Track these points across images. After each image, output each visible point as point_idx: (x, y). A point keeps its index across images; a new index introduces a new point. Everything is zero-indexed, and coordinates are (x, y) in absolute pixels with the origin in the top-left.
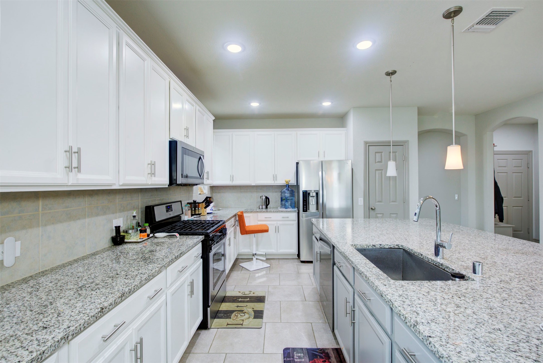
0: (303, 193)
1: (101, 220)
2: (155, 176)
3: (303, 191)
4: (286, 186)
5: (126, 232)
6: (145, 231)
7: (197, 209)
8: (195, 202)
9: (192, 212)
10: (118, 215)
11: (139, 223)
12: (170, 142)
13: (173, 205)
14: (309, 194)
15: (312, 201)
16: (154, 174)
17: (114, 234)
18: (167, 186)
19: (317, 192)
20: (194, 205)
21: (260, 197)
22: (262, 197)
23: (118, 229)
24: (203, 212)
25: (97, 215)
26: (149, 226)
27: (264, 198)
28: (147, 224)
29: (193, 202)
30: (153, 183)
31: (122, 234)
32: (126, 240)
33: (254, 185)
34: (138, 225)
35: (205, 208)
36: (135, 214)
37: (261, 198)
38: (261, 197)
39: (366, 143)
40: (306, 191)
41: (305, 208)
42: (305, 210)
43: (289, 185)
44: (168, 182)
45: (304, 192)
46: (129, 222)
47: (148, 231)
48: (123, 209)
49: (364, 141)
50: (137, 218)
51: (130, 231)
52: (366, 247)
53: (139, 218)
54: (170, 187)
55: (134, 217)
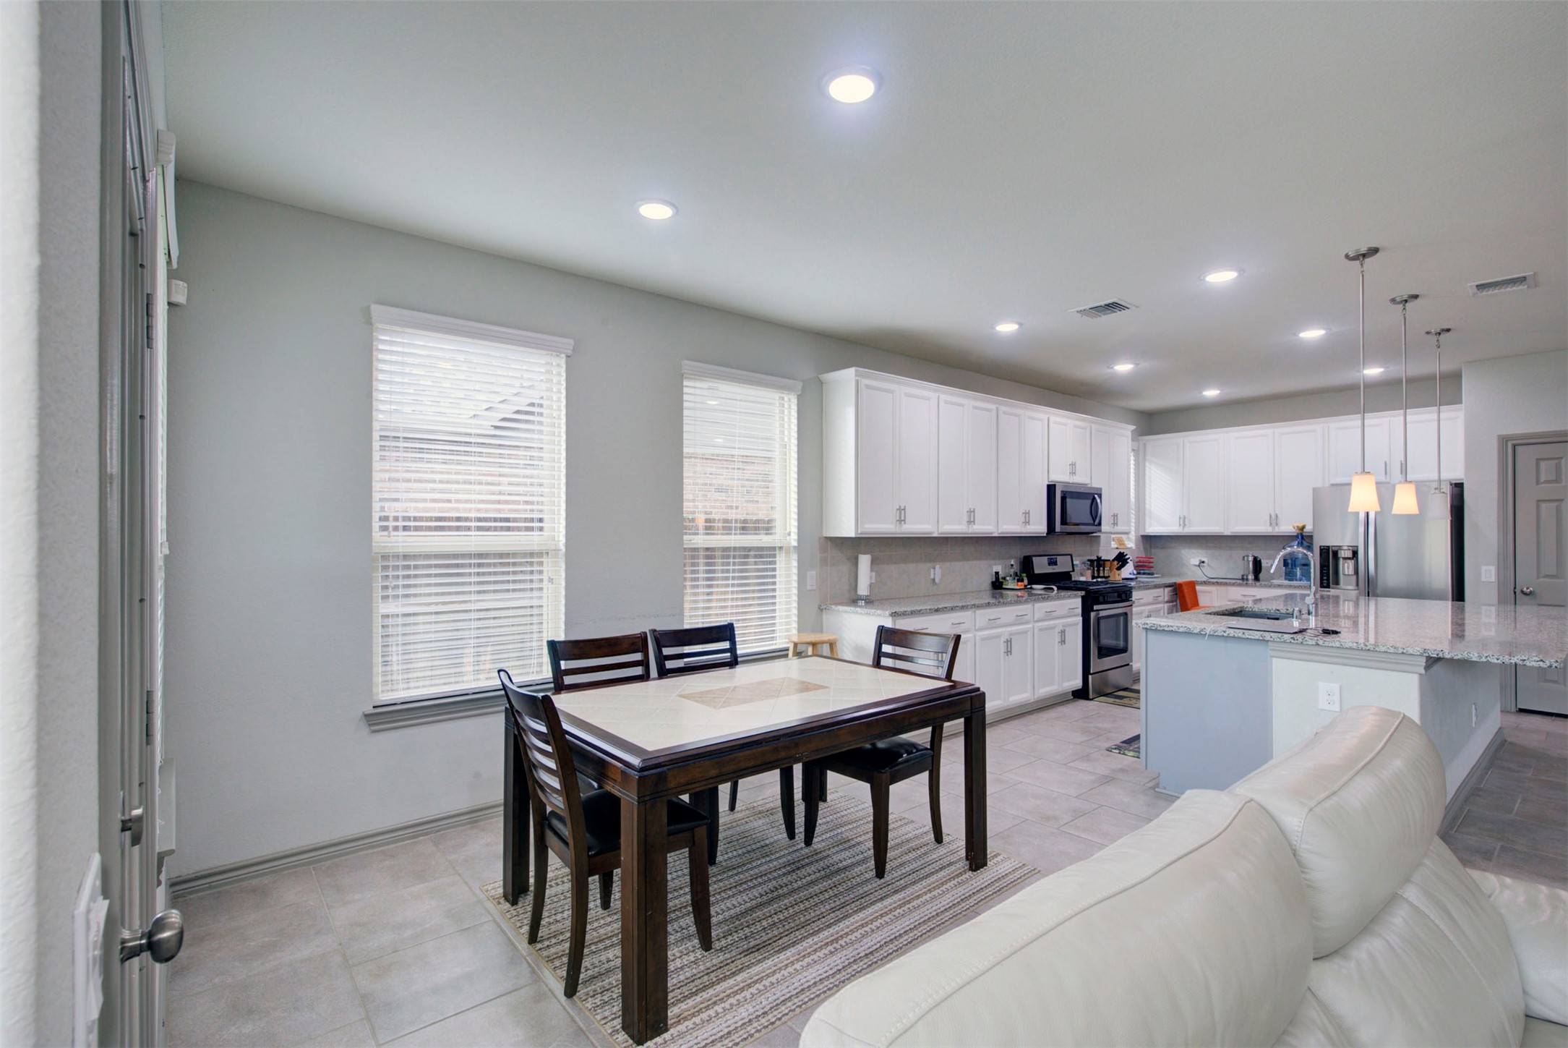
0: (1321, 550)
1: (983, 563)
2: (1029, 524)
3: (1320, 547)
4: (1297, 536)
5: (1004, 578)
6: (1022, 581)
7: (1101, 569)
8: (1099, 559)
9: (1093, 572)
10: (997, 561)
11: (1016, 573)
12: (1049, 486)
13: (1059, 558)
14: (1335, 554)
15: (1346, 568)
16: (1028, 522)
17: (994, 580)
18: (1045, 535)
19: (1355, 549)
20: (1098, 563)
21: (1242, 557)
22: (1246, 558)
23: (997, 573)
24: (1114, 574)
25: (981, 559)
26: (1027, 576)
27: (1251, 559)
28: (1025, 575)
29: (1096, 558)
30: (1028, 531)
31: (1001, 580)
32: (1004, 586)
33: (1229, 534)
34: (1016, 574)
35: (1119, 568)
36: (1012, 563)
37: (1244, 559)
38: (1244, 557)
39: (1503, 440)
40: (1329, 547)
41: (1325, 581)
42: (1325, 585)
43: (1304, 534)
44: (1046, 531)
45: (1324, 551)
46: (1007, 571)
47: (1026, 581)
48: (1001, 557)
49: (1499, 436)
50: (1014, 567)
51: (1008, 578)
52: (1266, 610)
53: (1017, 568)
54: (1049, 536)
55: (1012, 565)
